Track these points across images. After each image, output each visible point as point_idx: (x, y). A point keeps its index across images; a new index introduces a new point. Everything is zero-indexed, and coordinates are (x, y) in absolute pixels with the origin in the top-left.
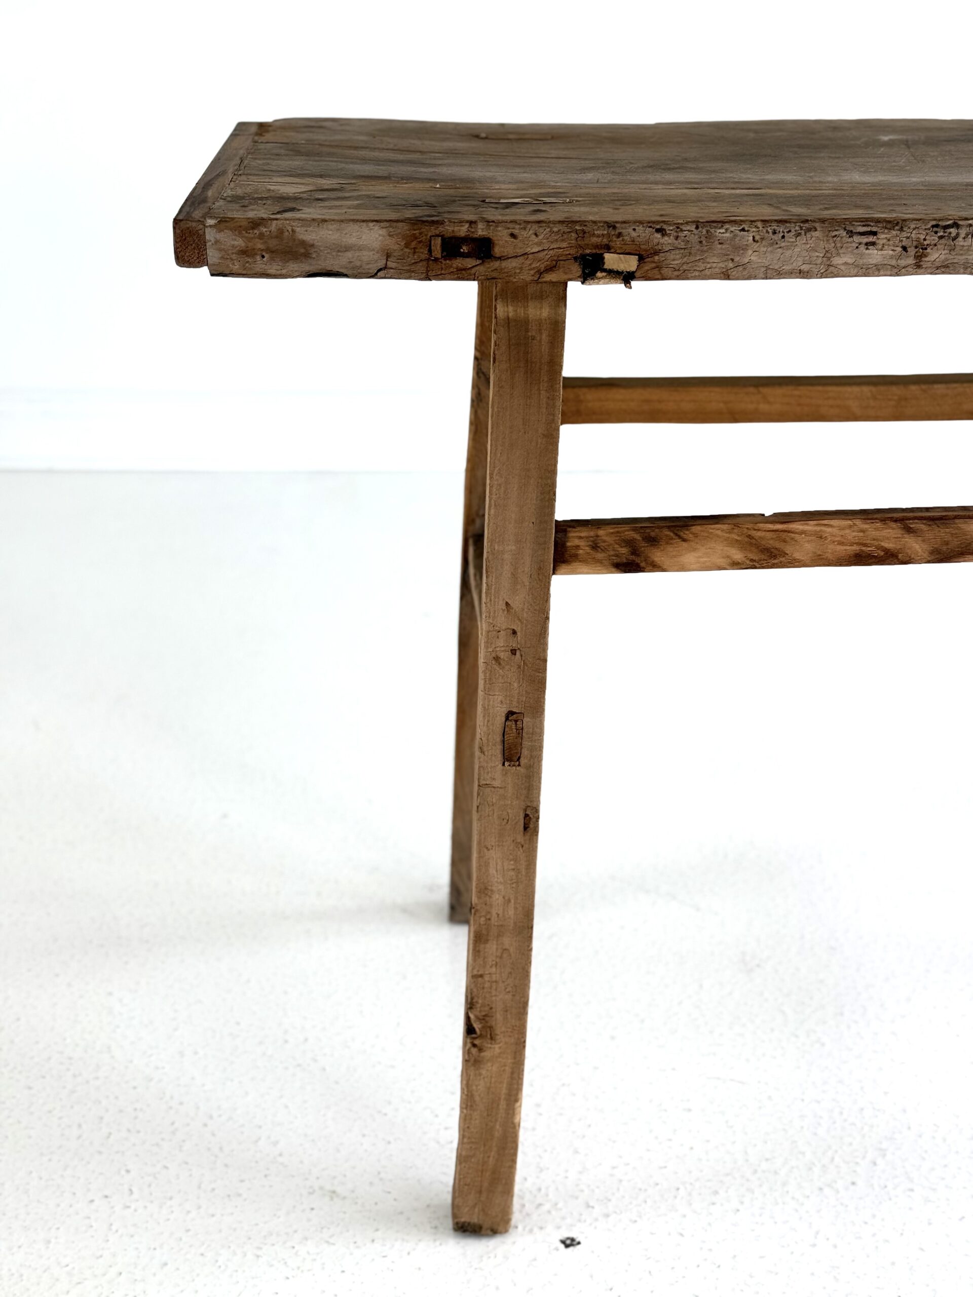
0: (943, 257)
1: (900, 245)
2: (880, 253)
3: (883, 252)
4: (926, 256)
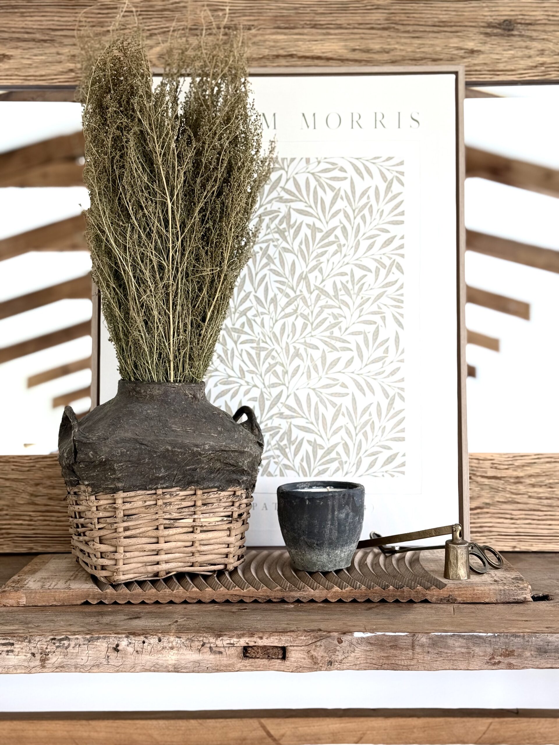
0: (59, 660)
1: (30, 652)
2: (17, 657)
3: (19, 657)
4: (48, 660)
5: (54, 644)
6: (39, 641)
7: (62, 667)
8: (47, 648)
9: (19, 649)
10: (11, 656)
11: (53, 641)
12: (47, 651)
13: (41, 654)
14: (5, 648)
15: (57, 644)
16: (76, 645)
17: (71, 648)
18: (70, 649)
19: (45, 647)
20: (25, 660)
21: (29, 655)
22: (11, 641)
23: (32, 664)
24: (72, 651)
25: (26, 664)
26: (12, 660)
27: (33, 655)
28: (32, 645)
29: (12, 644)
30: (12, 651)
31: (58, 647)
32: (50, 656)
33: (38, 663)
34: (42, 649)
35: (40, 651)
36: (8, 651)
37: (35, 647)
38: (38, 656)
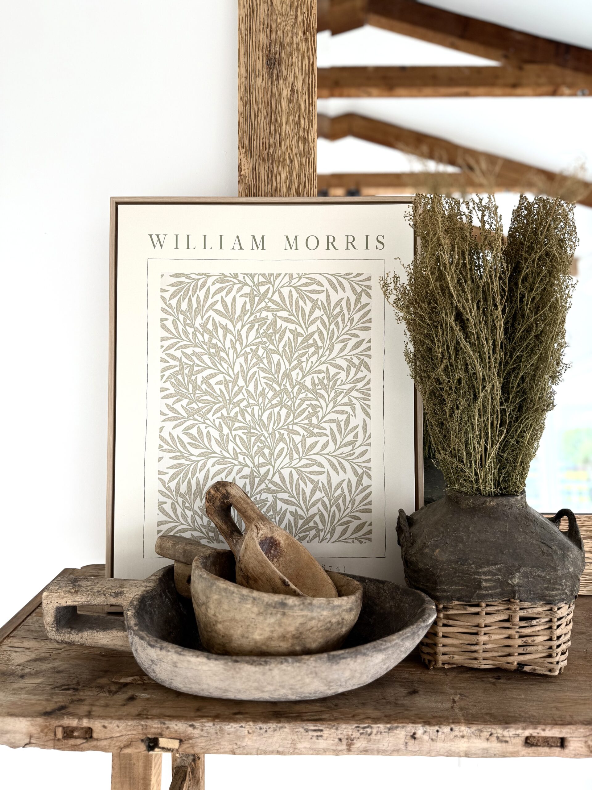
0: (364, 745)
1: (337, 737)
2: (325, 742)
3: (328, 742)
4: (353, 744)
5: (358, 731)
6: (345, 729)
7: (366, 751)
8: (352, 735)
9: (328, 735)
10: (321, 741)
11: (357, 729)
12: (352, 737)
13: (347, 739)
14: (316, 734)
15: (361, 731)
16: (377, 732)
17: (373, 735)
18: (373, 737)
19: (350, 733)
20: (333, 745)
21: (337, 740)
22: (321, 728)
23: (339, 748)
24: (374, 738)
25: (334, 748)
26: (322, 744)
27: (340, 740)
28: (339, 732)
29: (321, 731)
30: (321, 736)
31: (362, 734)
32: (355, 741)
33: (344, 747)
34: (348, 735)
35: (346, 737)
36: (317, 736)
37: (341, 734)
38: (345, 742)
